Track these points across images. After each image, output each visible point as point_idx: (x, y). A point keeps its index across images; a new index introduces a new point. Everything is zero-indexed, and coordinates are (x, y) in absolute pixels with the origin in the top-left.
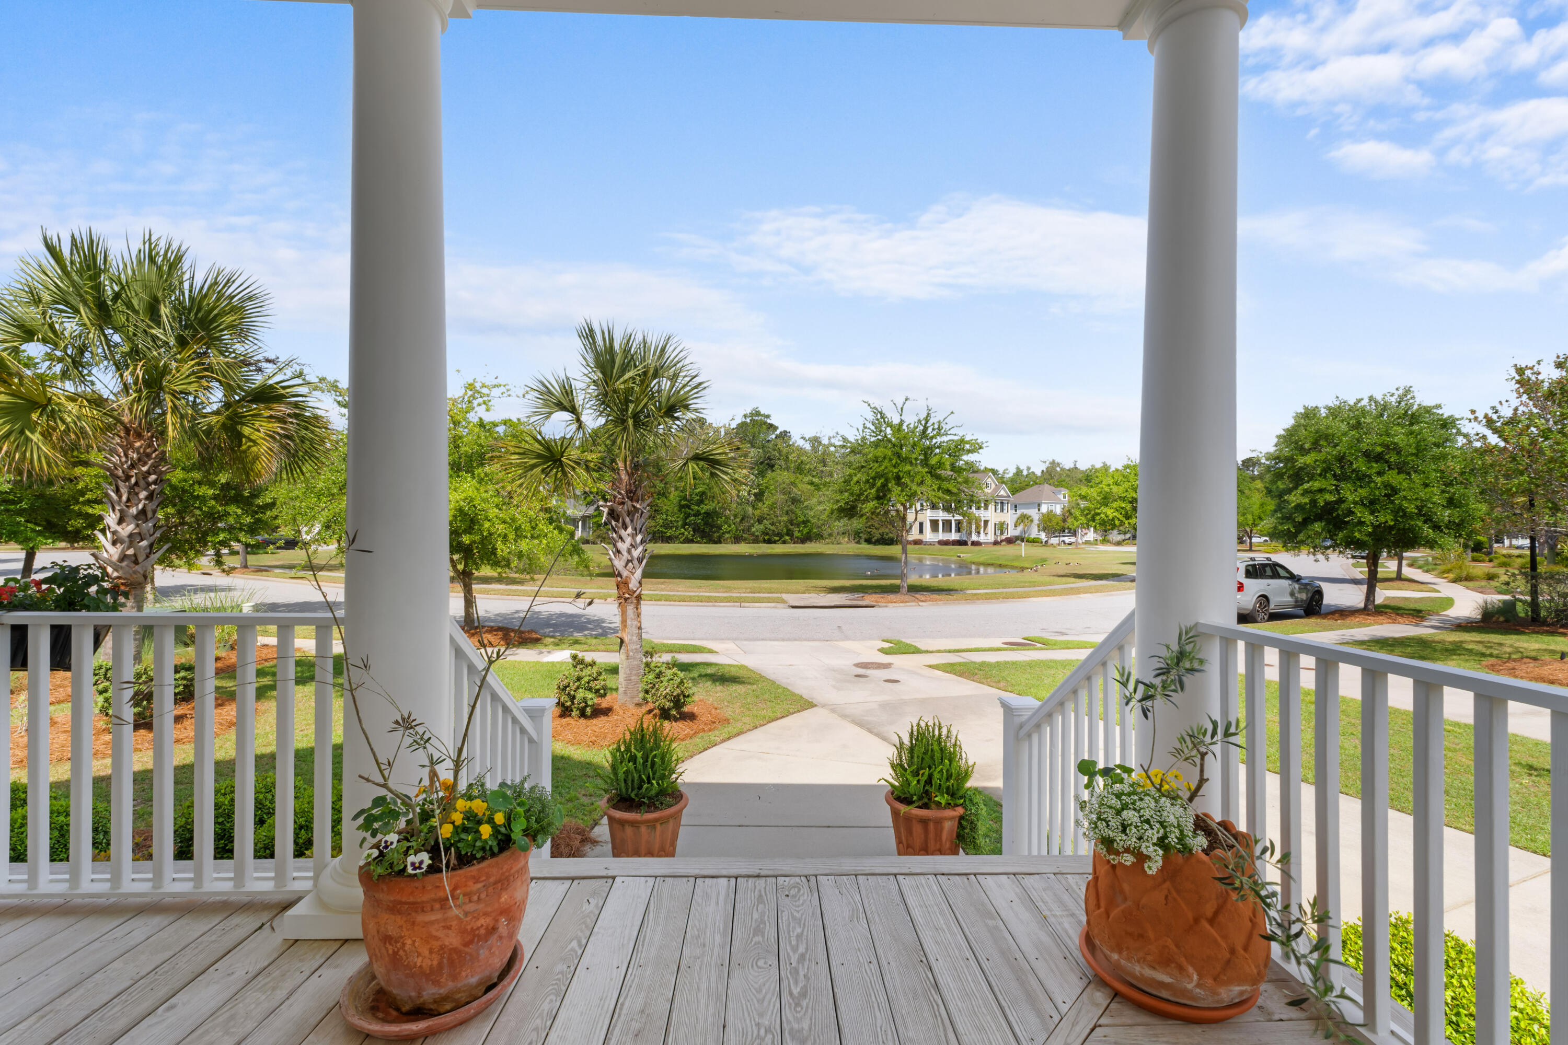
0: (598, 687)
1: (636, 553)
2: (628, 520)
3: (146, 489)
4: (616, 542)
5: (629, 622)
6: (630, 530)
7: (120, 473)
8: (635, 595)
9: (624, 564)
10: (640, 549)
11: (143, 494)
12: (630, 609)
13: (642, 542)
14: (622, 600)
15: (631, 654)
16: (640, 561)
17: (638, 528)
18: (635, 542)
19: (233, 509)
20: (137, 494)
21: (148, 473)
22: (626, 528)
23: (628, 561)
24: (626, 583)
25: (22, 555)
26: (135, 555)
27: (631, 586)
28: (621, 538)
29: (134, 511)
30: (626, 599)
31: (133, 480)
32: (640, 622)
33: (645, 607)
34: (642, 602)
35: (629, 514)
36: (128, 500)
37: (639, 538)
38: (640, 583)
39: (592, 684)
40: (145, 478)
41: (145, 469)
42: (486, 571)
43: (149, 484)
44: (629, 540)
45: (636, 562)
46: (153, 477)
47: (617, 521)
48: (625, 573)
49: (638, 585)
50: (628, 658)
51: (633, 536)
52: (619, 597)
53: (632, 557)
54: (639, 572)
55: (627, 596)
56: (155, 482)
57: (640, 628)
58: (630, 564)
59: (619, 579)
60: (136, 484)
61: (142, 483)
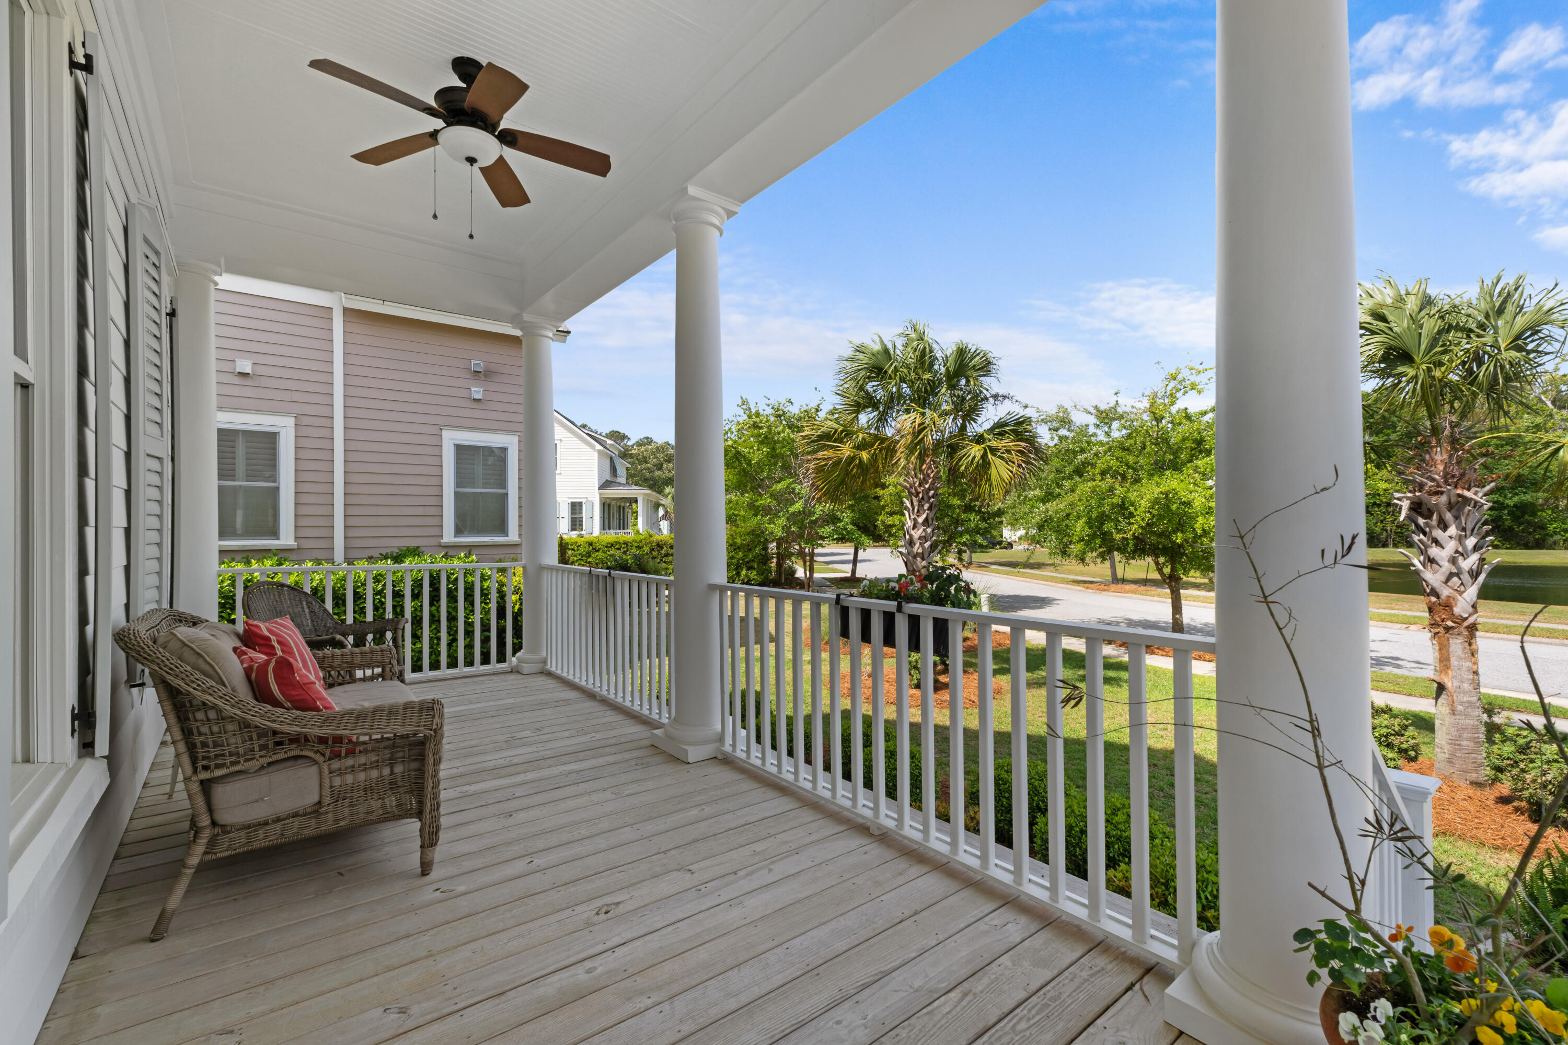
0: (1405, 746)
1: (1467, 564)
2: (1448, 516)
3: (928, 502)
4: (1426, 547)
5: (1454, 662)
6: (1453, 530)
7: (913, 491)
8: (1466, 624)
9: (1444, 579)
10: (1474, 558)
11: (926, 506)
12: (1457, 645)
13: (1476, 548)
14: (1441, 630)
15: (1460, 708)
16: (1474, 575)
17: (1469, 527)
18: (1464, 547)
19: (972, 516)
20: (923, 506)
21: (929, 489)
22: (1445, 528)
23: (1451, 575)
24: (1448, 606)
25: (852, 551)
26: (922, 553)
27: (1457, 610)
28: (1436, 542)
29: (920, 520)
30: (1448, 629)
31: (921, 495)
32: (1475, 663)
33: (1483, 641)
34: (1478, 634)
35: (1450, 506)
36: (918, 511)
37: (1471, 542)
38: (1474, 606)
39: (1396, 740)
40: (928, 493)
41: (927, 486)
42: (1195, 576)
43: (930, 498)
44: (1451, 546)
45: (1466, 577)
46: (932, 492)
47: (1429, 516)
48: (1445, 592)
49: (1471, 610)
50: (1453, 712)
51: (1461, 540)
52: (1434, 625)
53: (1459, 568)
54: (1472, 592)
55: (1450, 623)
56: (933, 497)
57: (1476, 673)
58: (1455, 579)
59: (1433, 599)
60: (923, 498)
61: (926, 497)
